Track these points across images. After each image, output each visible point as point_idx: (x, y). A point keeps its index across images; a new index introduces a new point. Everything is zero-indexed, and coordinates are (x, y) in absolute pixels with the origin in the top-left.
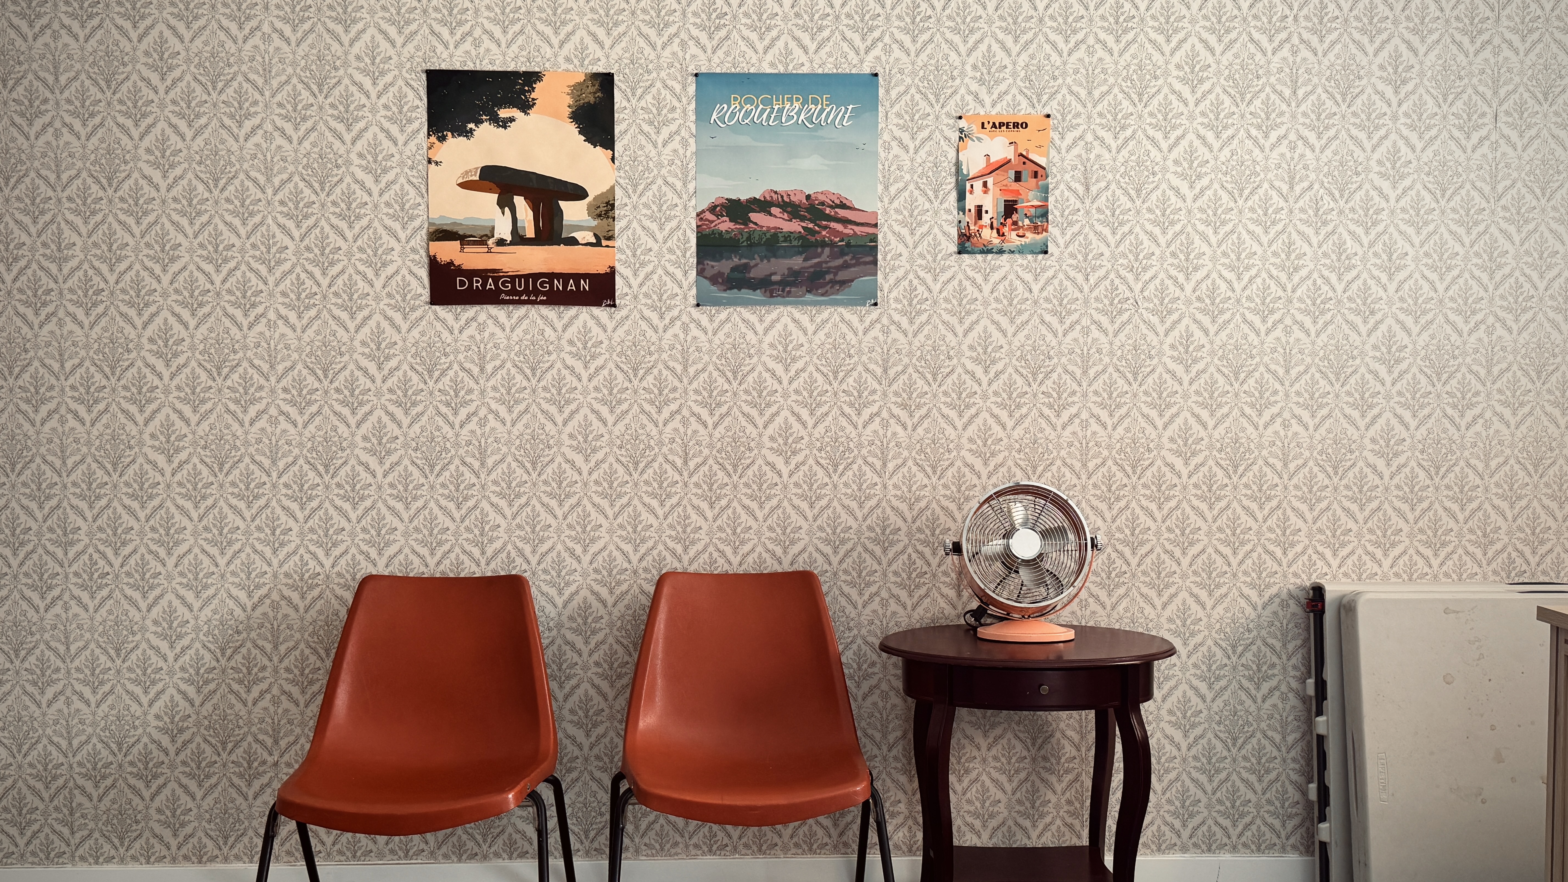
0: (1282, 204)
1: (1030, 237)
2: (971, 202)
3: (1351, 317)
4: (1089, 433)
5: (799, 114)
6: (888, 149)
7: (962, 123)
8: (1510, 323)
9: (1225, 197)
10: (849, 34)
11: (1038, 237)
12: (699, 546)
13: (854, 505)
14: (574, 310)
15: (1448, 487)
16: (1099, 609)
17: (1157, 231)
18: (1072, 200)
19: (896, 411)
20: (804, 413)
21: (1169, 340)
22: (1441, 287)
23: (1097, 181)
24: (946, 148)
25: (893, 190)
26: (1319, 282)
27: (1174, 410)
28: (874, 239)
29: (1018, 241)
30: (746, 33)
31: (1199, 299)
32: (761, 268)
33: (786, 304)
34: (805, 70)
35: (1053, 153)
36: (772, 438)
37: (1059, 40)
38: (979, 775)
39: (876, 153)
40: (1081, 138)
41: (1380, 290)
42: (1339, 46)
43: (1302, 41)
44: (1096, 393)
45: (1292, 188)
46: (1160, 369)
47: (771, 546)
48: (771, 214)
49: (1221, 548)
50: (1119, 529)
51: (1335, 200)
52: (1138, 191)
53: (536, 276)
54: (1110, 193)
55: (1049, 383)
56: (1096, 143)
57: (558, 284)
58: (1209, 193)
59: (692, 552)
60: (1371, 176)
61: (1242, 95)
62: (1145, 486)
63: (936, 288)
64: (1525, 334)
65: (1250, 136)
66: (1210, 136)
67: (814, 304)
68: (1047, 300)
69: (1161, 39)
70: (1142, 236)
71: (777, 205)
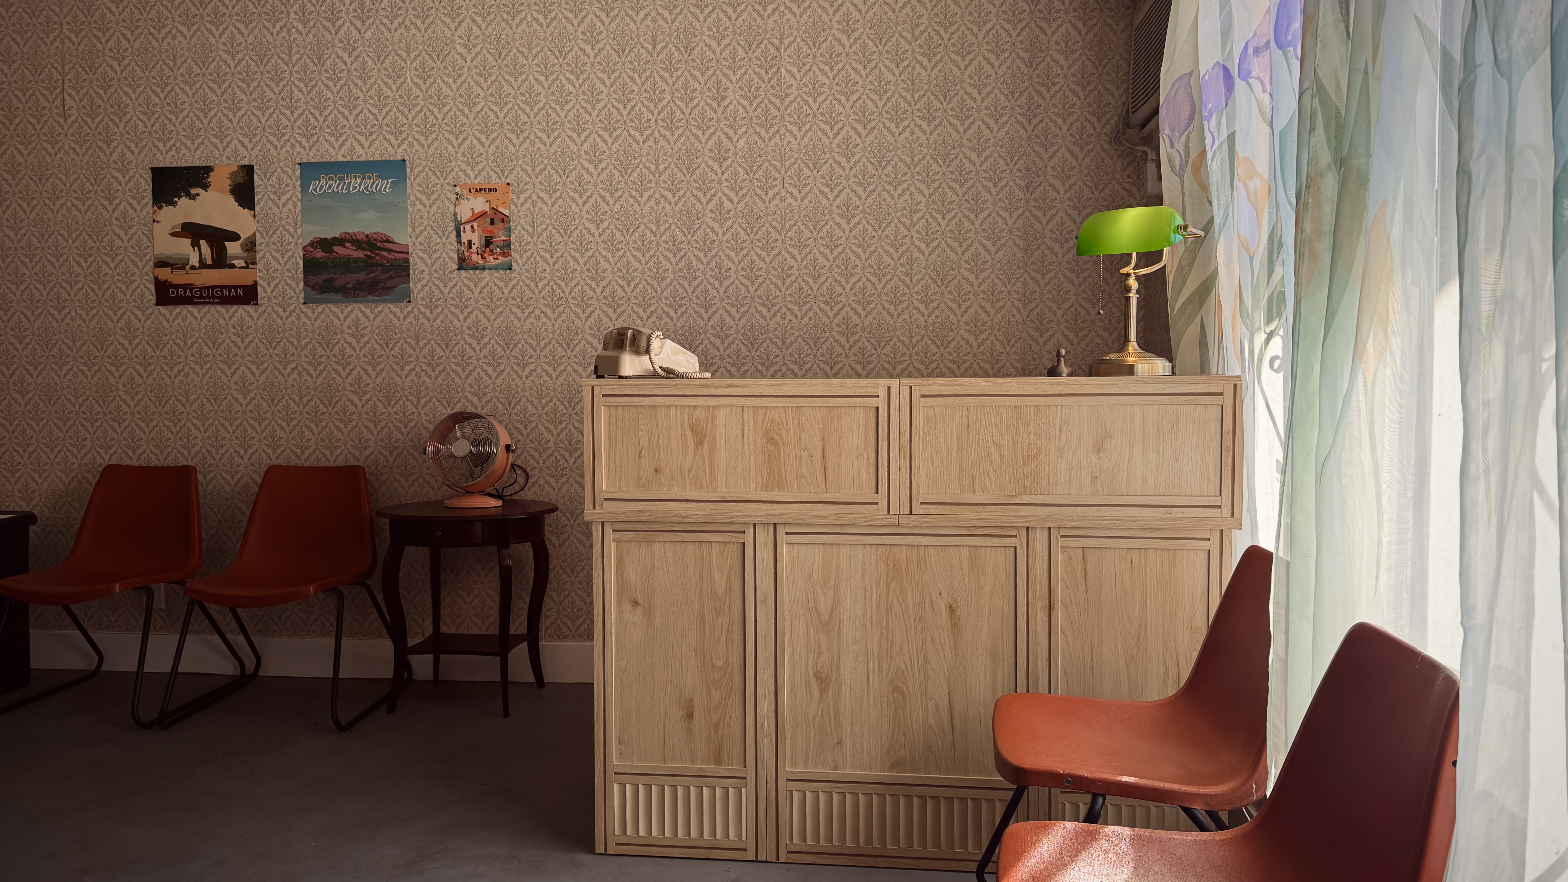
0: (653, 238)
1: (501, 259)
2: (465, 238)
3: (698, 309)
4: (542, 382)
5: (360, 185)
6: (414, 205)
7: (458, 189)
9: (618, 234)
10: (388, 136)
11: (506, 259)
12: (310, 450)
13: (401, 426)
14: (235, 308)
17: (578, 255)
18: (526, 236)
19: (425, 367)
20: (370, 369)
21: (588, 323)
22: (752, 290)
23: (540, 224)
24: (448, 205)
25: (417, 231)
26: (677, 286)
28: (407, 261)
29: (494, 262)
30: (328, 137)
31: (605, 298)
32: (341, 280)
33: (356, 302)
34: (363, 159)
35: (513, 207)
36: (351, 385)
37: (513, 137)
39: (406, 208)
40: (530, 197)
41: (715, 292)
42: (684, 137)
43: (661, 135)
44: (545, 356)
45: (658, 228)
46: (583, 342)
47: (352, 451)
48: (345, 247)
51: (685, 235)
52: (565, 231)
53: (213, 287)
54: (548, 232)
55: (517, 350)
56: (538, 201)
57: (225, 292)
58: (608, 231)
59: (306, 453)
60: (707, 220)
61: (626, 170)
63: (446, 291)
64: (806, 319)
65: (631, 196)
66: (607, 196)
67: (373, 301)
68: (513, 298)
69: (575, 135)
70: (569, 258)
71: (349, 241)
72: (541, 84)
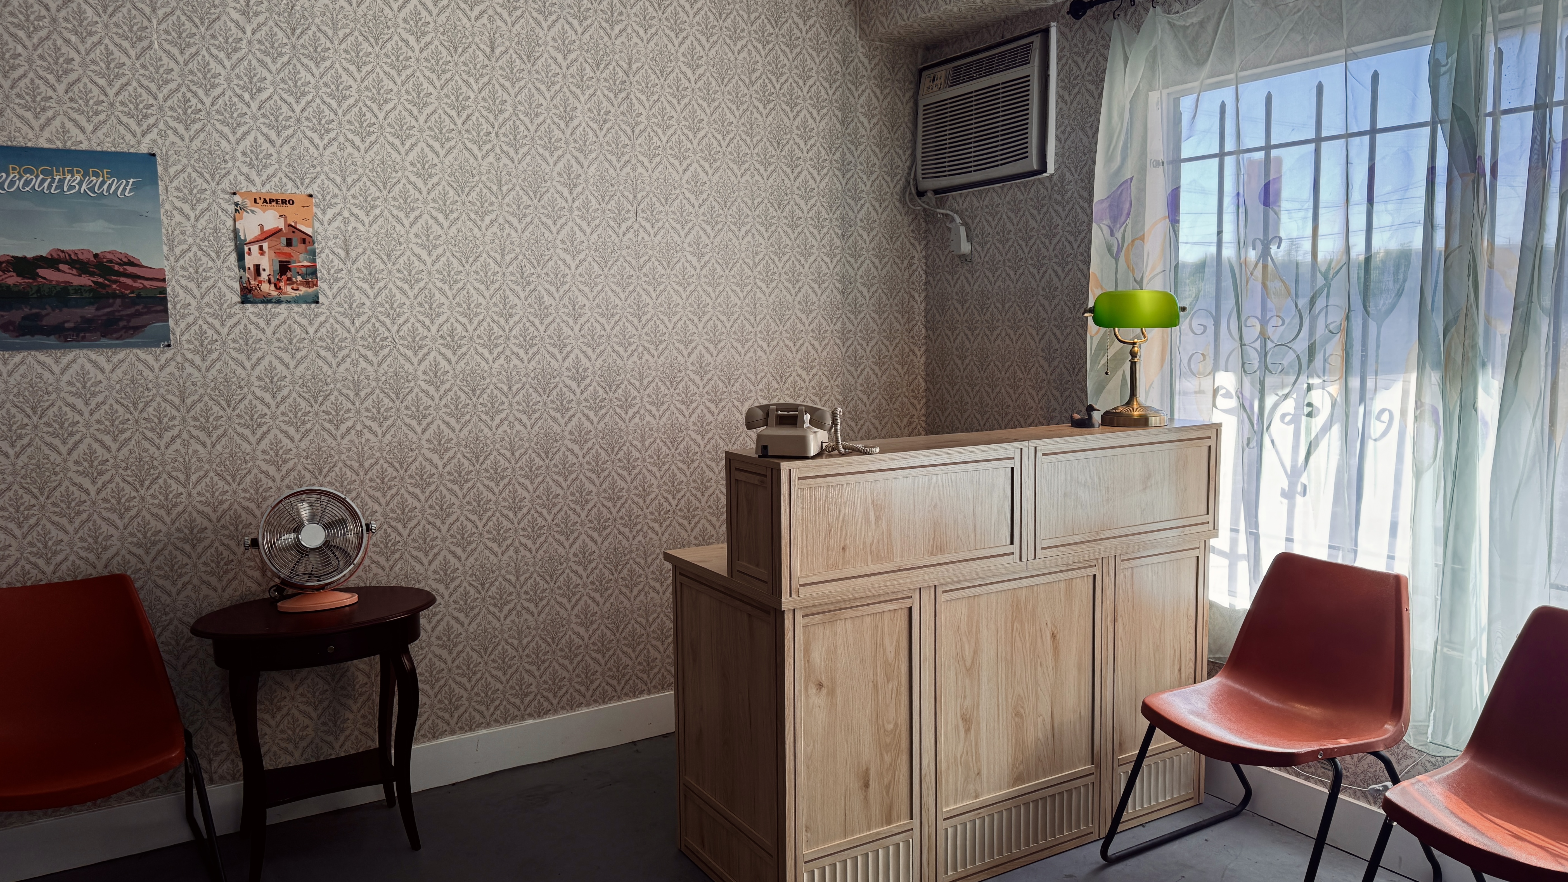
0: (497, 269)
1: (303, 290)
2: (250, 262)
3: (551, 349)
4: (363, 440)
5: (80, 184)
6: (171, 217)
7: (237, 198)
8: (653, 351)
9: (456, 263)
10: (125, 119)
11: (310, 290)
13: (162, 513)
15: (620, 460)
16: (380, 571)
17: (406, 287)
18: (336, 262)
19: (195, 432)
20: (108, 440)
21: (422, 368)
22: (608, 328)
23: (355, 248)
24: (224, 217)
25: (178, 251)
26: (528, 324)
27: (429, 419)
28: (163, 291)
29: (294, 294)
31: (442, 337)
32: (53, 317)
34: (84, 146)
35: (317, 224)
36: (77, 463)
37: (315, 137)
38: (289, 710)
39: (159, 221)
40: (339, 214)
41: (569, 330)
42: (529, 157)
43: (503, 151)
44: (367, 409)
45: (503, 257)
46: (416, 390)
47: (84, 554)
48: (59, 270)
49: (470, 516)
50: (392, 510)
51: (534, 267)
52: (389, 256)
54: (366, 257)
55: (328, 403)
56: (352, 219)
58: (443, 259)
60: (558, 251)
61: (462, 188)
62: (411, 477)
63: (224, 331)
65: (470, 219)
66: (440, 217)
68: (321, 339)
69: (397, 142)
70: (394, 290)
71: (65, 262)
72: (351, 75)
